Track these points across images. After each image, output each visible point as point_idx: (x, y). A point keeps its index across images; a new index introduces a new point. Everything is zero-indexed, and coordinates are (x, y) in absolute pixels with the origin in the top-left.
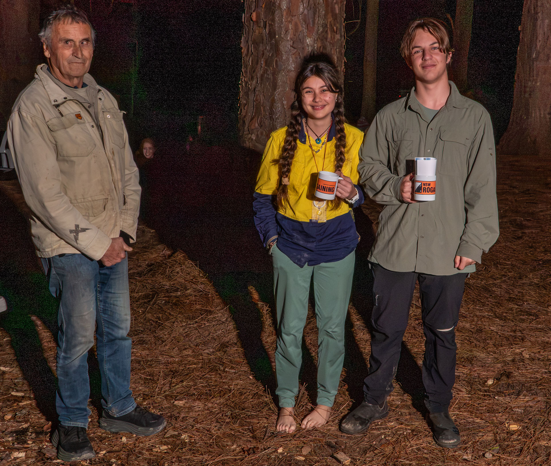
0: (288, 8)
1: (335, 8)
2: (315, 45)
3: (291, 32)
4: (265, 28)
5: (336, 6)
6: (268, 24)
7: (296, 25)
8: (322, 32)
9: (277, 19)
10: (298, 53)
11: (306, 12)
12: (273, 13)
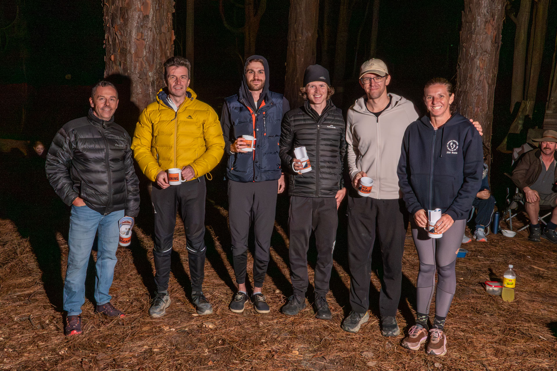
0: (136, 53)
1: (167, 53)
2: (155, 77)
3: (138, 68)
4: (120, 65)
5: (168, 51)
6: (122, 63)
7: (142, 63)
8: (159, 68)
9: (128, 59)
10: (143, 82)
11: (148, 54)
12: (126, 56)
